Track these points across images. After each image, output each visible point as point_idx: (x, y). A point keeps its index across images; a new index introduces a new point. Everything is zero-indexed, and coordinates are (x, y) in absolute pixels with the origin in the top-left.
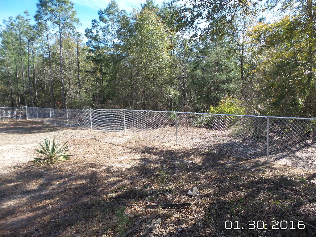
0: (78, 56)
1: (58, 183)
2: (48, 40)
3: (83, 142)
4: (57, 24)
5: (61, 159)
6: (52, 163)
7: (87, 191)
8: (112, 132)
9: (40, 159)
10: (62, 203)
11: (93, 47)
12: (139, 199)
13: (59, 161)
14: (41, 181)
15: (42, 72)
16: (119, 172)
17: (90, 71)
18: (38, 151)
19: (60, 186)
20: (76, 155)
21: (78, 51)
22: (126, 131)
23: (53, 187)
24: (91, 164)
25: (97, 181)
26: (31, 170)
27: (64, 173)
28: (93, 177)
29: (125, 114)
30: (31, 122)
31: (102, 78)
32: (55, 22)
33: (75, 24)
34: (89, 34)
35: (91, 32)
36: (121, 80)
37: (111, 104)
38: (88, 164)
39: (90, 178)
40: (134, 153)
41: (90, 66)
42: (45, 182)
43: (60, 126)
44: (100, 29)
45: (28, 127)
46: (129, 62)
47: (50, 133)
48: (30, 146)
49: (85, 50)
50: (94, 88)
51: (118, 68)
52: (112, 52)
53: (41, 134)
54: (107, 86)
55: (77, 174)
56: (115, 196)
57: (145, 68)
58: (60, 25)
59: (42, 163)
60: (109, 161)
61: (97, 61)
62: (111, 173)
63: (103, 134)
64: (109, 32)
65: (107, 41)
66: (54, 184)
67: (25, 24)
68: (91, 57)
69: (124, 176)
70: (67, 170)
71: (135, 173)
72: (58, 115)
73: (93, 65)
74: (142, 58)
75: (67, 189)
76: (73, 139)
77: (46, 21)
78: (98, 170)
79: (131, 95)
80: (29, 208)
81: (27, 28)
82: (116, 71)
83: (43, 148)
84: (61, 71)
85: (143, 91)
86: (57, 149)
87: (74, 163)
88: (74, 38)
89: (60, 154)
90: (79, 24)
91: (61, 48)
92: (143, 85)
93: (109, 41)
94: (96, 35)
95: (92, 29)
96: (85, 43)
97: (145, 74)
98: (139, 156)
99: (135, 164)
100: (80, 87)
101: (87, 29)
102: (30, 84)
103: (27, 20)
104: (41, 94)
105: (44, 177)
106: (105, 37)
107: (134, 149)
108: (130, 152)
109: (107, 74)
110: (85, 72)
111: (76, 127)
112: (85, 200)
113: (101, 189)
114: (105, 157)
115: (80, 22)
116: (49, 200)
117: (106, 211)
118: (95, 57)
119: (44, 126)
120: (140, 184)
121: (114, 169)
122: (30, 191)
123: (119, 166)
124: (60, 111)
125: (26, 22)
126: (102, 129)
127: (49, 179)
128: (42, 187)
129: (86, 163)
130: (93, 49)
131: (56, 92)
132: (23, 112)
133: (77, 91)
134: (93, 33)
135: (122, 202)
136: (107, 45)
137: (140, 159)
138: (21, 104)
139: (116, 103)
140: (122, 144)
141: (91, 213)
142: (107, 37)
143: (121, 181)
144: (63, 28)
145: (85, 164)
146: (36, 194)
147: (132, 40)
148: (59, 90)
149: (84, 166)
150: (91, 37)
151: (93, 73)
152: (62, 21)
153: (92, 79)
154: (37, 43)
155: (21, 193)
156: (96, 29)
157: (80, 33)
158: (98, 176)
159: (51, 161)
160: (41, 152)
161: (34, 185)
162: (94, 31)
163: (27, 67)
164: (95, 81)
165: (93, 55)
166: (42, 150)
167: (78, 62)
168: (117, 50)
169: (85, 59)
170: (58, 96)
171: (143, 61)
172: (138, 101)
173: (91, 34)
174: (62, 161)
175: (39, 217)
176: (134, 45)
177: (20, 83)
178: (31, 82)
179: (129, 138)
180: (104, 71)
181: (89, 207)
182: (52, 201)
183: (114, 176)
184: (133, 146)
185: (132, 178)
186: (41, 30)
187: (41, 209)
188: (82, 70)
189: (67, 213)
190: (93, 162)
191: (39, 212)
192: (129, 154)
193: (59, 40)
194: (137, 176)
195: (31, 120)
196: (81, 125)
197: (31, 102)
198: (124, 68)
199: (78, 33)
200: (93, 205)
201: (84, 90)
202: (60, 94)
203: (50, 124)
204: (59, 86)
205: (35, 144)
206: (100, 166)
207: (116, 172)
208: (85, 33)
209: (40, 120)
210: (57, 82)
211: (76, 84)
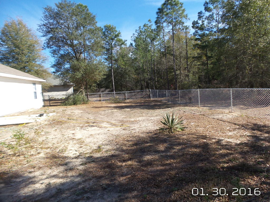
0: (187, 45)
1: (178, 148)
2: (164, 37)
3: (193, 117)
4: (171, 24)
5: (178, 129)
6: (172, 132)
7: (201, 158)
8: (218, 110)
9: (163, 129)
10: (182, 164)
11: (199, 36)
12: (253, 174)
13: (177, 131)
14: (165, 145)
15: (160, 63)
16: (229, 146)
17: (196, 57)
18: (162, 122)
19: (180, 150)
20: (189, 127)
21: (186, 42)
22: (232, 108)
23: (174, 150)
24: (202, 136)
25: (209, 151)
26: (158, 136)
27: (181, 141)
28: (205, 147)
29: (231, 93)
30: (154, 100)
31: (207, 62)
32: (169, 23)
33: (184, 20)
34: (196, 25)
35: (197, 23)
36: (226, 61)
37: (216, 84)
38: (200, 136)
39: (203, 148)
40: (243, 129)
41: (197, 52)
42: (169, 146)
43: (174, 104)
44: (205, 19)
45: (152, 104)
46: (235, 43)
47: (167, 109)
48: (155, 118)
49: (192, 39)
50: (200, 71)
51: (223, 51)
52: (216, 37)
53: (161, 110)
54: (212, 68)
55: (191, 143)
56: (227, 166)
57: (252, 46)
58: (172, 24)
59: (165, 132)
60: (219, 135)
61: (202, 47)
62: (221, 145)
63: (210, 111)
64: (214, 19)
65: (211, 28)
66: (175, 149)
67: (149, 30)
68: (197, 44)
69: (235, 150)
70: (183, 139)
71: (246, 149)
72: (172, 95)
73: (199, 51)
74: (249, 36)
75: (186, 154)
76: (185, 114)
77: (162, 23)
78: (209, 142)
79: (236, 75)
80: (160, 163)
81: (150, 32)
82: (221, 54)
83: (165, 121)
84: (174, 60)
85: (251, 70)
86: (176, 122)
87: (188, 134)
88: (183, 31)
89: (178, 126)
90: (187, 19)
91: (173, 42)
92: (250, 64)
93: (213, 27)
94: (201, 24)
95: (198, 20)
96: (192, 34)
97: (253, 52)
98: (248, 133)
99: (244, 140)
100: (189, 71)
101: (194, 21)
102: (152, 73)
103: (150, 26)
104: (160, 80)
105: (167, 142)
106: (210, 24)
107: (243, 126)
108: (239, 129)
109: (212, 57)
110: (192, 58)
111: (186, 105)
112: (200, 165)
113: (213, 158)
114: (214, 131)
115: (188, 17)
116: (173, 160)
117: (220, 178)
118: (201, 44)
119: (163, 104)
120: (252, 160)
121: (224, 143)
122: (159, 151)
123: (228, 140)
124: (173, 92)
125: (150, 28)
126: (208, 107)
127: (171, 144)
128: (168, 149)
129: (198, 134)
130: (199, 37)
131: (170, 77)
132: (148, 94)
133: (186, 75)
134: (199, 23)
135: (235, 173)
136: (212, 31)
137: (250, 136)
138: (147, 88)
139: (221, 83)
140: (228, 120)
141: (206, 177)
142: (212, 24)
143: (231, 154)
144: (175, 25)
145: (197, 136)
146: (164, 154)
147: (238, 22)
148: (172, 76)
149: (197, 137)
150: (197, 27)
151: (198, 58)
152: (174, 20)
153: (199, 63)
154: (156, 42)
155: (154, 152)
156: (201, 20)
157: (188, 27)
158: (209, 146)
159: (171, 130)
160: (164, 124)
161: (162, 147)
162: (200, 22)
163: (150, 60)
164: (201, 65)
165: (199, 42)
166: (165, 122)
167: (187, 51)
168: (222, 34)
169: (192, 47)
170: (172, 80)
171: (249, 40)
172: (244, 79)
173: (197, 25)
174: (179, 131)
175: (167, 171)
176: (240, 25)
177: (146, 73)
178: (153, 71)
179: (237, 115)
180: (209, 54)
181: (204, 171)
182: (175, 161)
183: (225, 149)
184: (241, 123)
185: (243, 154)
186: (159, 31)
187: (168, 165)
188: (189, 57)
189: (187, 172)
190: (204, 135)
191: (168, 167)
192: (237, 131)
193: (171, 36)
194: (248, 151)
195: (153, 99)
196: (190, 103)
197: (153, 86)
198: (229, 50)
199: (186, 26)
200: (207, 170)
201: (192, 73)
202: (173, 78)
203: (166, 102)
204: (172, 72)
205: (158, 117)
206: (210, 139)
207: (226, 145)
208: (192, 25)
209: (159, 99)
210: (171, 69)
211: (185, 69)
